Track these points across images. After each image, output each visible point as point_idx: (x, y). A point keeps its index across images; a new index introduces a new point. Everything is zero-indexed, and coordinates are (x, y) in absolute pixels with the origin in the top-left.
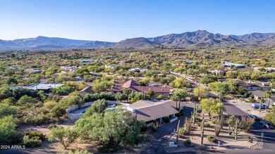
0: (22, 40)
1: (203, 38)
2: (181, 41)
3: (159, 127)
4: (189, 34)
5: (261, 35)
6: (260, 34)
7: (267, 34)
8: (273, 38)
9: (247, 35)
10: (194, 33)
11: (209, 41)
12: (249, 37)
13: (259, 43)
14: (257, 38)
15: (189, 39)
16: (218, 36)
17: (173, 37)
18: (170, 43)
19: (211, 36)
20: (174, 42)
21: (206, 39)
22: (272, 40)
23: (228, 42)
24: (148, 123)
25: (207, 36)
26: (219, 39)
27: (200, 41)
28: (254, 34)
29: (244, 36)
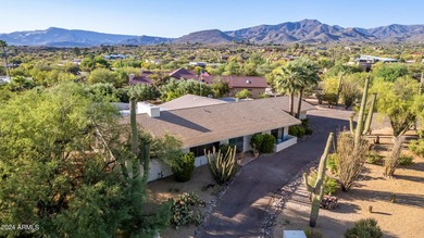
0: (23, 33)
1: (313, 32)
2: (277, 35)
3: (237, 167)
4: (291, 26)
5: (403, 29)
6: (401, 26)
7: (413, 27)
8: (421, 32)
9: (381, 28)
10: (298, 24)
11: (322, 36)
12: (385, 32)
13: (399, 39)
14: (397, 33)
15: (290, 33)
16: (336, 28)
17: (265, 30)
18: (260, 39)
19: (325, 28)
20: (267, 38)
21: (316, 34)
22: (420, 36)
23: (350, 39)
24: (197, 151)
25: (318, 29)
26: (338, 34)
27: (307, 37)
28: (391, 27)
29: (376, 30)
